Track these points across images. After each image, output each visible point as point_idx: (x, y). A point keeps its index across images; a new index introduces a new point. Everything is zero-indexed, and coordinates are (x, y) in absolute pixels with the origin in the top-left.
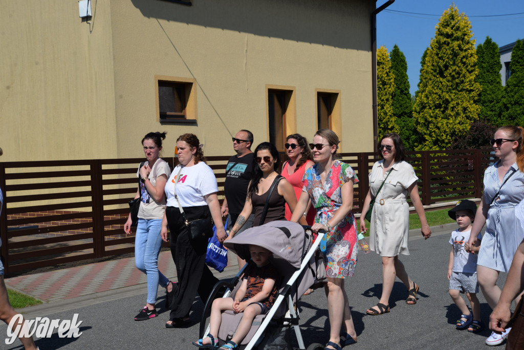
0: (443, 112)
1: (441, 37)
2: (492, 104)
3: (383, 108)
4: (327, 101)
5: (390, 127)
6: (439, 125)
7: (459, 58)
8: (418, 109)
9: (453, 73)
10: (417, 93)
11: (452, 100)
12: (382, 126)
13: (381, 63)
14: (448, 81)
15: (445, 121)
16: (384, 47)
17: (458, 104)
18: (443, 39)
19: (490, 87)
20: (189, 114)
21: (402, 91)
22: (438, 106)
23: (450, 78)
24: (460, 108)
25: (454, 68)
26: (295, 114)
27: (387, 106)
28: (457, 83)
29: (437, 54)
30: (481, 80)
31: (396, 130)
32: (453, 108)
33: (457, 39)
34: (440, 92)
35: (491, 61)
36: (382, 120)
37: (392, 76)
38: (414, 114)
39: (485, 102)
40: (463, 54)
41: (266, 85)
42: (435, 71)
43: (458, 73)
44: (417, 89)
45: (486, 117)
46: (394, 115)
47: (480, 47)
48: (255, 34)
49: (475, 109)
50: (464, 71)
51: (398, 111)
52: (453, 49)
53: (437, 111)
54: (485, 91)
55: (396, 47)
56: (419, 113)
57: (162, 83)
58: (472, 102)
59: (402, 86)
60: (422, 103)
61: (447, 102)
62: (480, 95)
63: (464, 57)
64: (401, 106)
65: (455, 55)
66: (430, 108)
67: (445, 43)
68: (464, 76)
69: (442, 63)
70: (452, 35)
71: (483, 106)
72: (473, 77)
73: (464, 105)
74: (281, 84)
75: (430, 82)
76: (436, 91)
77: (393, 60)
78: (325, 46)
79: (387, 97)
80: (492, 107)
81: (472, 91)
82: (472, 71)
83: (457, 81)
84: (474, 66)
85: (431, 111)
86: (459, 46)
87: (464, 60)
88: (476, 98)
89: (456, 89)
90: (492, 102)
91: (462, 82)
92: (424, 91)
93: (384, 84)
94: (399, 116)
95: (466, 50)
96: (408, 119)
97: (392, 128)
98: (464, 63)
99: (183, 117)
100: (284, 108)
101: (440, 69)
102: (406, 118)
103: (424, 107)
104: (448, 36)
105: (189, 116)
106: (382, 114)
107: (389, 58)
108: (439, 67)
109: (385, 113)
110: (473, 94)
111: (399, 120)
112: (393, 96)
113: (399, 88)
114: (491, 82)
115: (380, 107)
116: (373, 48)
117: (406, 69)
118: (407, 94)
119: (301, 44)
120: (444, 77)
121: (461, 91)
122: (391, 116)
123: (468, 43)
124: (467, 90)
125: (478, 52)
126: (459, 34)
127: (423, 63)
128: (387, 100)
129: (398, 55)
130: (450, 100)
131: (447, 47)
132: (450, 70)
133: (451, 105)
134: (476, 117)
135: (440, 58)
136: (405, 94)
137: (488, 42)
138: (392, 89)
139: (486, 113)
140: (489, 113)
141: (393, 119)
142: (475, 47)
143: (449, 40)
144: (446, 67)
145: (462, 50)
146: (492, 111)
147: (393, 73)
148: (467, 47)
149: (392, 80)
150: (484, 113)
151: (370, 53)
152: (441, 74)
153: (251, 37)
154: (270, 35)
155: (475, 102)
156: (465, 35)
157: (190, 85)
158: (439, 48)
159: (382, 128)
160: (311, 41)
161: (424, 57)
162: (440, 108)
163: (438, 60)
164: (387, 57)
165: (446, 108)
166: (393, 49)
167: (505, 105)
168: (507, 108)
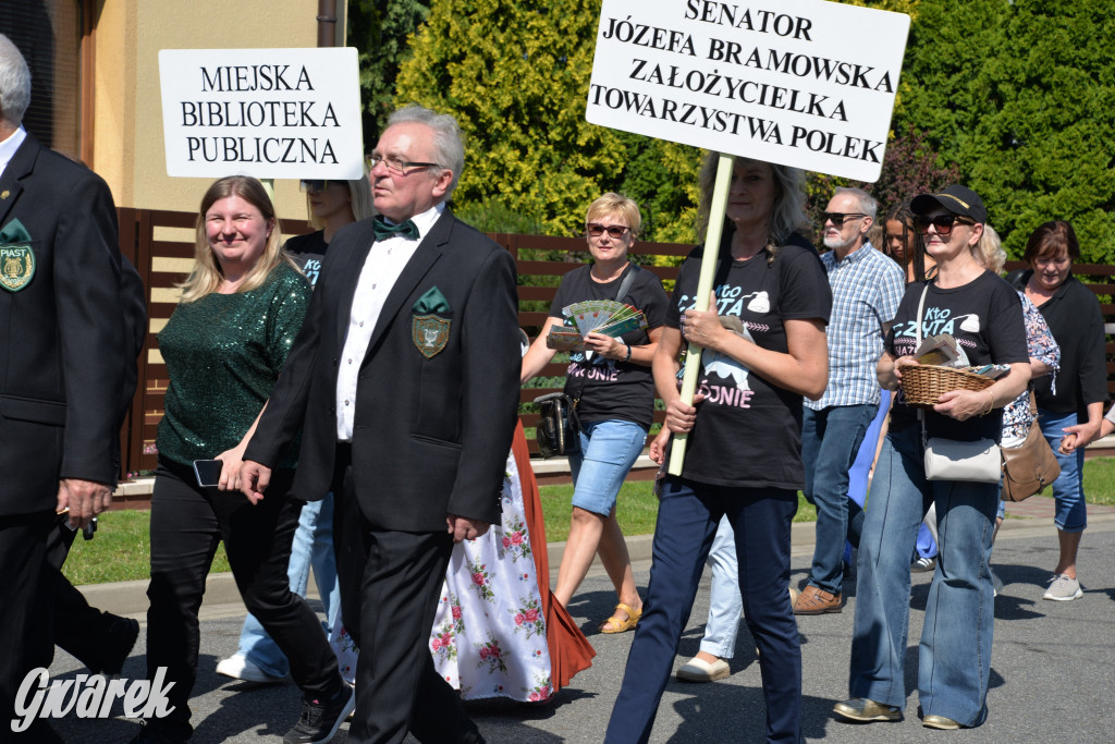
2: (956, 77)
5: (581, 142)
12: (554, 135)
31: (610, 155)
36: (556, 114)
45: (925, 129)
71: (922, 83)
80: (954, 91)
90: (958, 70)
106: (556, 87)
139: (926, 114)
140: (941, 114)
146: (952, 106)
150: (918, 115)
159: (556, 142)
167: (994, 85)
168: (1000, 100)
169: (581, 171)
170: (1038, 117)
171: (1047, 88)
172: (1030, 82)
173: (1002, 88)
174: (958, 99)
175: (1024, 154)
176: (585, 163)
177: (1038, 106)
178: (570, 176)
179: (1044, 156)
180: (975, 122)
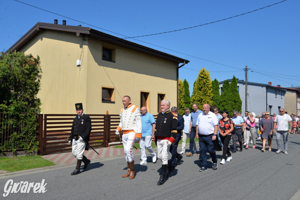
0: (201, 103)
1: (200, 78)
3: (180, 100)
4: (161, 97)
6: (199, 107)
7: (206, 85)
8: (192, 101)
9: (204, 90)
10: (192, 96)
11: (204, 99)
12: (180, 106)
13: (180, 85)
14: (202, 92)
15: (201, 106)
16: (181, 79)
17: (205, 100)
18: (201, 78)
19: (216, 95)
20: (112, 99)
21: (187, 95)
22: (199, 101)
23: (203, 91)
24: (206, 102)
25: (204, 88)
26: (150, 101)
27: (182, 99)
28: (205, 93)
29: (199, 83)
30: (213, 93)
32: (204, 102)
33: (205, 78)
34: (199, 96)
35: (216, 86)
36: (180, 104)
37: (184, 89)
38: (191, 103)
39: (214, 100)
40: (207, 84)
41: (140, 90)
42: (198, 89)
43: (206, 90)
44: (192, 94)
46: (184, 103)
47: (213, 82)
48: (137, 73)
49: (211, 102)
50: (208, 89)
51: (186, 102)
52: (204, 82)
53: (198, 102)
54: (214, 96)
55: (185, 80)
56: (193, 103)
57: (103, 88)
58: (210, 100)
59: (187, 93)
60: (194, 99)
61: (202, 99)
62: (213, 98)
63: (207, 85)
64: (187, 100)
65: (205, 84)
66: (196, 101)
67: (201, 80)
68: (207, 91)
69: (200, 86)
70: (204, 77)
72: (210, 91)
73: (207, 101)
74: (145, 90)
75: (196, 92)
76: (198, 95)
77: (184, 84)
78: (161, 78)
79: (182, 97)
81: (210, 96)
82: (210, 89)
83: (205, 92)
84: (211, 88)
85: (196, 102)
86: (206, 81)
87: (208, 86)
88: (211, 99)
89: (205, 95)
91: (207, 93)
92: (194, 95)
93: (181, 92)
94: (186, 103)
95: (208, 82)
96: (189, 104)
97: (183, 107)
98: (208, 87)
99: (110, 100)
100: (146, 99)
101: (200, 88)
102: (188, 104)
103: (194, 101)
104: (202, 77)
105: (112, 100)
107: (183, 83)
108: (199, 87)
109: (181, 102)
110: (210, 97)
111: (186, 105)
112: (184, 96)
113: (186, 94)
114: (216, 94)
115: (179, 100)
116: (177, 80)
117: (188, 87)
118: (189, 96)
119: (153, 77)
120: (201, 91)
121: (206, 96)
122: (183, 103)
123: (209, 80)
124: (208, 96)
125: (212, 83)
126: (206, 77)
127: (194, 86)
128: (182, 98)
129: (186, 83)
130: (203, 99)
131: (202, 81)
132: (203, 89)
133: (203, 101)
134: (212, 105)
135: (200, 84)
136: (188, 96)
137: (215, 80)
138: (184, 94)
140: (216, 104)
141: (184, 104)
142: (211, 82)
143: (203, 79)
144: (202, 88)
145: (207, 82)
146: (217, 103)
147: (184, 88)
148: (208, 81)
149: (184, 91)
151: (177, 81)
152: (200, 90)
153: (136, 73)
154: (142, 73)
155: (211, 100)
156: (208, 77)
157: (113, 89)
158: (200, 81)
160: (156, 76)
161: (195, 84)
162: (200, 101)
163: (199, 85)
164: (182, 83)
165: (202, 101)
166: (184, 80)
167: (221, 101)
168: (222, 103)
169: (182, 109)
170: (225, 104)
171: (226, 102)
172: (224, 101)
173: (222, 102)
174: (217, 102)
175: (224, 107)
176: (183, 109)
177: (225, 103)
178: (181, 110)
179: (226, 107)
180: (219, 105)
